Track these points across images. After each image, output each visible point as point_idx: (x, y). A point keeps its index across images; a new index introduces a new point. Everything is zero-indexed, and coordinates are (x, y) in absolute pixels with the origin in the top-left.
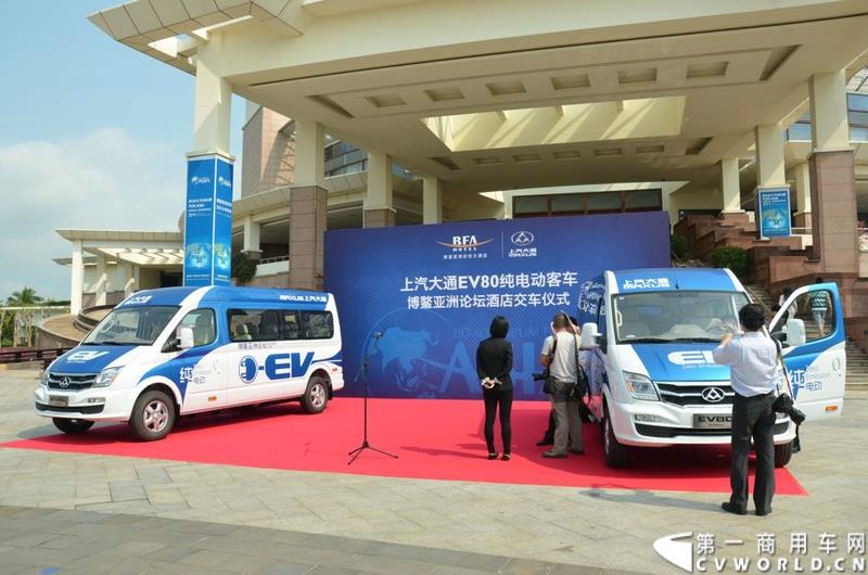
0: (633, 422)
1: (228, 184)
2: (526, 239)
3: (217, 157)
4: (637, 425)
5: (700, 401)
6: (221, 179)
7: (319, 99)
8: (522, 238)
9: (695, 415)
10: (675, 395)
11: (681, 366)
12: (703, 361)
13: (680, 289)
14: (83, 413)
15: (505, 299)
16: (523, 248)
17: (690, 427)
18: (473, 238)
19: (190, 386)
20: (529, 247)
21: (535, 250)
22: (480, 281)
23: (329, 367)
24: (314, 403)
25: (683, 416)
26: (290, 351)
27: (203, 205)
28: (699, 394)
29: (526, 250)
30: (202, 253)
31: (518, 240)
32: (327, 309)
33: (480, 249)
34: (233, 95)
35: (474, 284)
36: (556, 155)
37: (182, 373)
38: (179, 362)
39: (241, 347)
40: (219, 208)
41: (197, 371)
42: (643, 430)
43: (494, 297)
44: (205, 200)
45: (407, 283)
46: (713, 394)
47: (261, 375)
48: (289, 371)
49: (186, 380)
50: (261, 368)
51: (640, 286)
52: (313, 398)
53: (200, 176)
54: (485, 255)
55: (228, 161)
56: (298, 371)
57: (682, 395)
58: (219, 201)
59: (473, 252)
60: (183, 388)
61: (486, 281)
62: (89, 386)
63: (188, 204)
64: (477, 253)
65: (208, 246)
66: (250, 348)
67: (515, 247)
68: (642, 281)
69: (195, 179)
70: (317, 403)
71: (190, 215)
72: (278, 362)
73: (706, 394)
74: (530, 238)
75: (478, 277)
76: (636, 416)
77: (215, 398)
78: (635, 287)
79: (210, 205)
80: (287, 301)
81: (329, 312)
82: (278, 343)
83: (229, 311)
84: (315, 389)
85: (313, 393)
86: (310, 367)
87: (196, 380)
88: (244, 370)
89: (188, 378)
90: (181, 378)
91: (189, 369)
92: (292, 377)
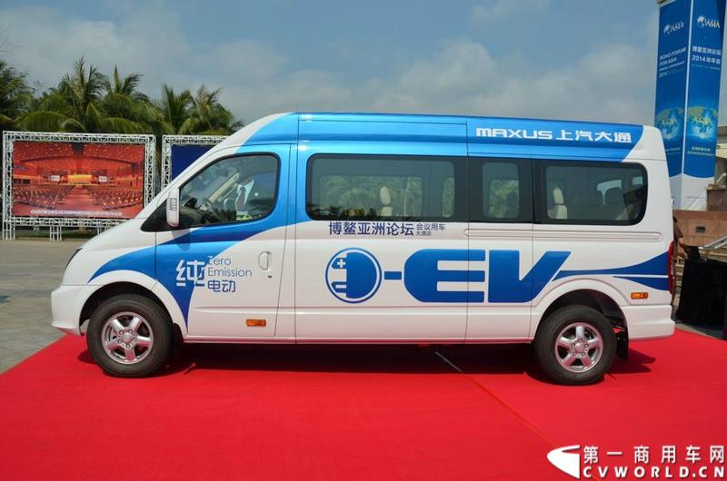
6: (701, 20)
26: (488, 245)
27: (675, 60)
30: (673, 120)
37: (180, 270)
38: (175, 247)
39: (336, 230)
40: (694, 58)
41: (213, 271)
44: (679, 51)
47: (393, 292)
48: (483, 287)
49: (191, 285)
50: (392, 276)
52: (563, 352)
53: (673, 23)
56: (513, 290)
58: (694, 49)
60: (183, 297)
63: (659, 61)
66: (364, 232)
69: (667, 27)
70: (578, 362)
71: (661, 75)
77: (261, 323)
80: (499, 141)
82: (447, 225)
83: (314, 158)
84: (572, 333)
85: (564, 340)
86: (550, 284)
87: (214, 286)
88: (341, 275)
89: (195, 279)
90: (179, 278)
91: (196, 263)
92: (490, 301)
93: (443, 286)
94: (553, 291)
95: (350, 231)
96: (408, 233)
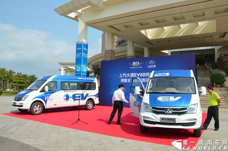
0: (143, 119)
1: (86, 50)
2: (153, 63)
3: (83, 43)
4: (144, 120)
5: (164, 113)
6: (84, 48)
7: (111, 26)
8: (152, 62)
9: (161, 118)
10: (157, 111)
11: (160, 101)
12: (168, 100)
13: (172, 76)
14: (19, 107)
15: (147, 80)
16: (152, 65)
17: (159, 121)
18: (138, 62)
19: (48, 101)
20: (153, 65)
21: (155, 66)
22: (140, 75)
23: (94, 98)
24: (88, 107)
25: (157, 118)
26: (81, 93)
27: (79, 55)
28: (164, 111)
29: (153, 66)
30: (79, 67)
31: (151, 63)
32: (94, 82)
33: (140, 65)
34: (88, 26)
35: (138, 75)
36: (180, 39)
37: (45, 98)
38: (44, 94)
39: (65, 91)
40: (84, 56)
41: (50, 97)
42: (146, 121)
43: (144, 79)
44: (80, 54)
45: (121, 75)
46: (168, 111)
47: (71, 99)
48: (80, 98)
49: (47, 100)
50: (71, 97)
51: (160, 75)
52: (88, 106)
53: (79, 48)
54: (141, 67)
55: (86, 44)
56: (83, 98)
57: (158, 111)
58: (83, 54)
59: (138, 66)
60: (46, 102)
61: (142, 75)
62: (21, 100)
63: (76, 55)
64: (139, 67)
65: (81, 65)
66: (68, 92)
67: (150, 65)
68: (161, 74)
69: (78, 48)
70: (90, 107)
71: (77, 58)
72: (76, 96)
73: (166, 111)
74: (154, 62)
75: (139, 74)
76: (144, 117)
77: (56, 105)
78: (158, 76)
79: (81, 55)
80: (81, 80)
81: (95, 83)
82: (77, 90)
83: (61, 82)
84: (89, 104)
85: (88, 104)
86: (87, 97)
87: (50, 100)
88: (65, 97)
89: (47, 99)
90: (45, 99)
91: (48, 97)
92: (81, 100)
93: (76, 98)
94: (87, 98)
95: (66, 92)
96: (72, 92)
